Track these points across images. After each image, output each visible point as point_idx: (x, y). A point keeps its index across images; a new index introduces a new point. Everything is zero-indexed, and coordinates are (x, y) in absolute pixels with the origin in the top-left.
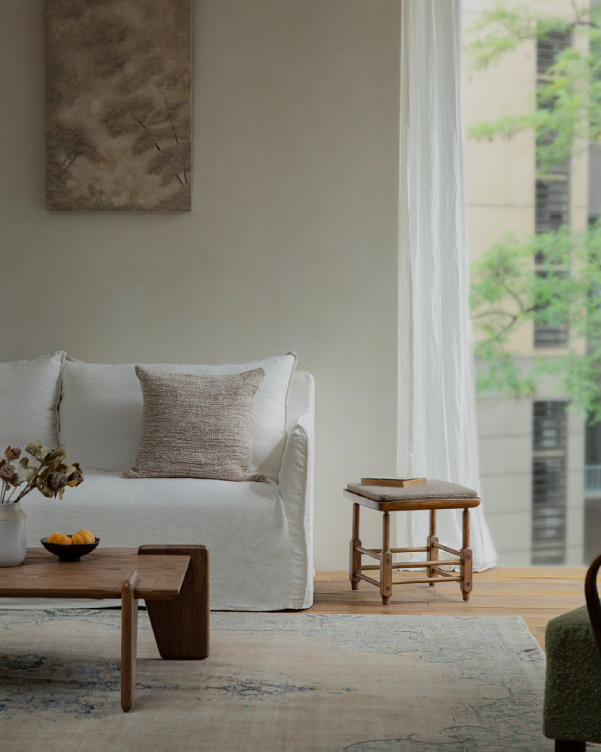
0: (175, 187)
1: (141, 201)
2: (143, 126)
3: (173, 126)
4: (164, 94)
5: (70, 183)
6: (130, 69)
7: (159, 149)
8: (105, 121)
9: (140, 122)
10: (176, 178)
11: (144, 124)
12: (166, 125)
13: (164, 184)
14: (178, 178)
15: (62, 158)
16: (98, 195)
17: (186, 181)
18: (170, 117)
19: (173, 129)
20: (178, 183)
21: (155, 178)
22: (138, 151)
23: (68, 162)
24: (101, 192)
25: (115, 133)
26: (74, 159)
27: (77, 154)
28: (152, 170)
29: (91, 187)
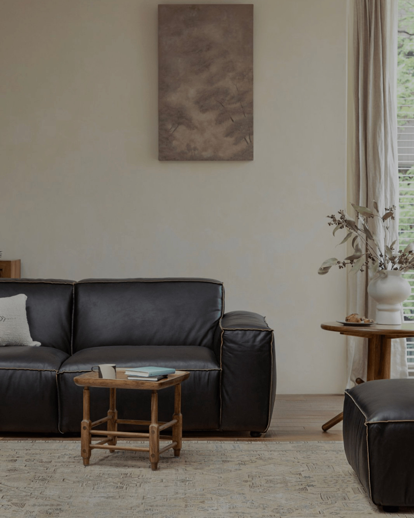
0: (243, 145)
1: (221, 154)
2: (222, 105)
3: (242, 106)
4: (236, 85)
5: (175, 143)
6: (214, 69)
7: (233, 121)
8: (197, 102)
9: (220, 103)
10: (244, 139)
11: (223, 104)
12: (238, 105)
13: (236, 144)
14: (245, 139)
15: (169, 126)
16: (193, 151)
17: (251, 141)
18: (240, 100)
19: (242, 107)
20: (246, 143)
21: (230, 140)
22: (219, 121)
23: (173, 129)
24: (195, 149)
25: (204, 110)
26: (177, 127)
27: (179, 124)
28: (229, 134)
29: (188, 145)
